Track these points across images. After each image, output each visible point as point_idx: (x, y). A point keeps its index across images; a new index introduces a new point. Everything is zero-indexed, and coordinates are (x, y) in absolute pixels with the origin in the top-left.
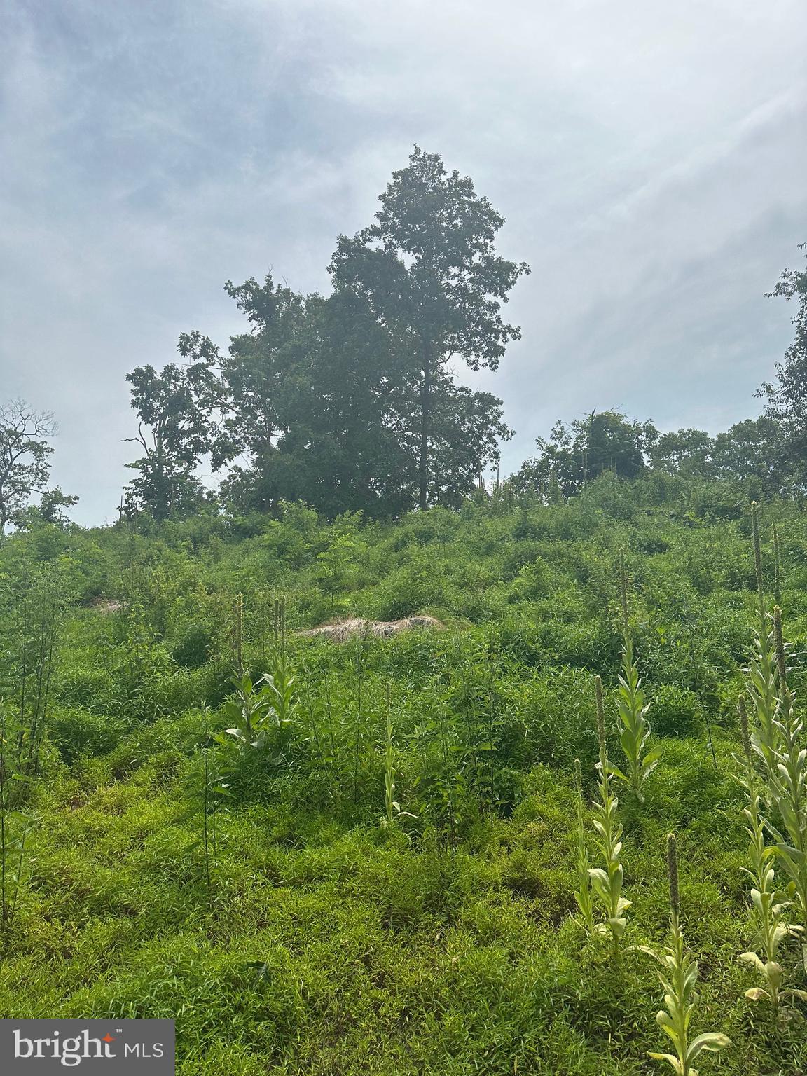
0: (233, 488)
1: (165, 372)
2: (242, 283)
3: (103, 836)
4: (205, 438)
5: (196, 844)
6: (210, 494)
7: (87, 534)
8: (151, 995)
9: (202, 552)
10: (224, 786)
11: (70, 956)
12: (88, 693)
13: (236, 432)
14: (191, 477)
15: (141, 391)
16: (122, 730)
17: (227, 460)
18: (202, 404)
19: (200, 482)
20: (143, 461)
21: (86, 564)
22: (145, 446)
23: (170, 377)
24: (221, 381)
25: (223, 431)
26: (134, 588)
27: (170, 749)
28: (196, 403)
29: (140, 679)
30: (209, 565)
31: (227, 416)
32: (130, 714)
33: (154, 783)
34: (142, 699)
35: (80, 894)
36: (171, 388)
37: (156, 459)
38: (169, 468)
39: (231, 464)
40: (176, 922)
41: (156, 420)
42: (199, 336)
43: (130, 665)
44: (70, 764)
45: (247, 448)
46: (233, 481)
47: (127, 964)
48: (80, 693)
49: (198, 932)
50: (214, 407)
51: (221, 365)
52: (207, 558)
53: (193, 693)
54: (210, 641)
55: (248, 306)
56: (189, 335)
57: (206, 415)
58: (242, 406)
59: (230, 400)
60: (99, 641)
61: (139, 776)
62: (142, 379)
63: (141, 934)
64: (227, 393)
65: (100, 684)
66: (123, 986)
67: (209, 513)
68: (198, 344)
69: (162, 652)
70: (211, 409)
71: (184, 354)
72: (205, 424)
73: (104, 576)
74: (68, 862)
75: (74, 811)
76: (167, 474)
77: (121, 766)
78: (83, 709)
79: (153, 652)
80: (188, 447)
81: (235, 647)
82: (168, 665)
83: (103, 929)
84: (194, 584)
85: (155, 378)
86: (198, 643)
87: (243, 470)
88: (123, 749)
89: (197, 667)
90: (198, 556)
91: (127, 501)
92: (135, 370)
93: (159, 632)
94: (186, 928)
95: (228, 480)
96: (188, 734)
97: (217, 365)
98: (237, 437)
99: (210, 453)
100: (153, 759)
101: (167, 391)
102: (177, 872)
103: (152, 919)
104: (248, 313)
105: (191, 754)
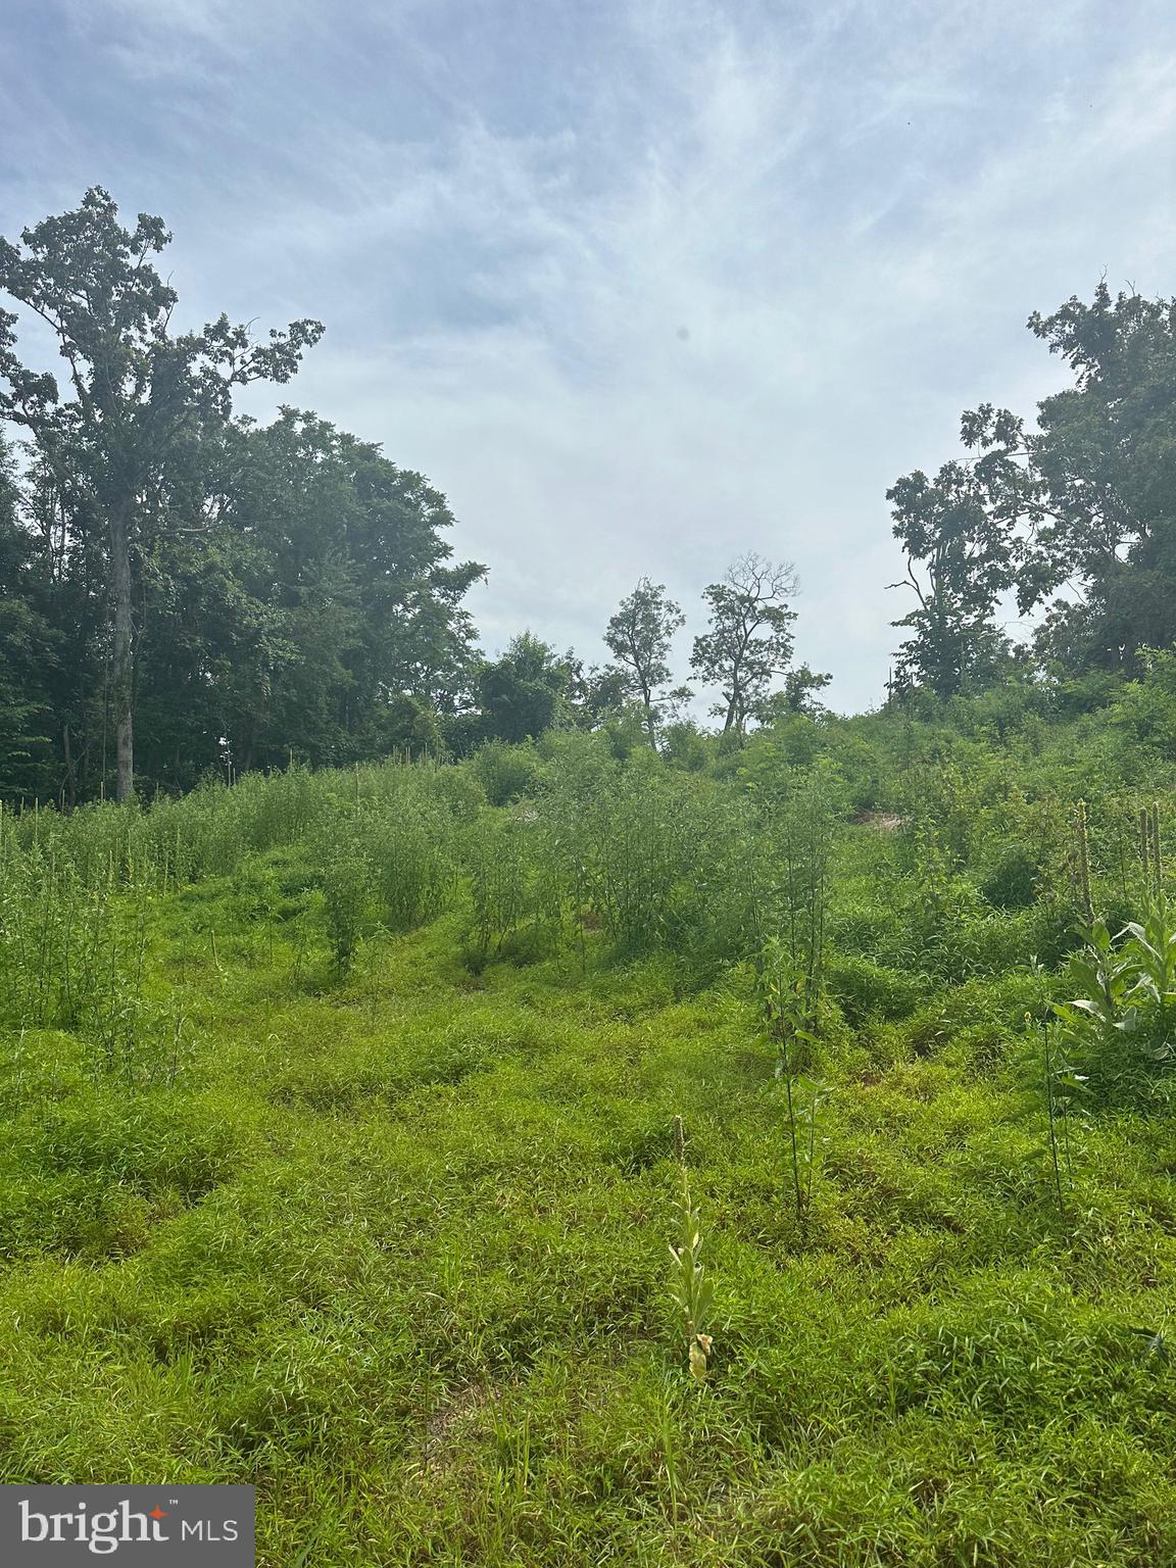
0: (1055, 637)
1: (942, 476)
2: (1055, 311)
3: (908, 1126)
4: (1007, 566)
5: (1039, 1154)
6: (1019, 650)
7: (846, 725)
8: (993, 1334)
9: (1013, 740)
10: (1077, 1077)
11: (880, 1265)
12: (870, 937)
13: (1057, 547)
14: (990, 628)
15: (907, 512)
16: (920, 990)
17: (1042, 595)
18: (1000, 513)
19: (1002, 632)
20: (917, 613)
21: (849, 766)
22: (918, 591)
23: (950, 482)
24: (1029, 473)
25: (1034, 550)
26: (919, 796)
27: (990, 1021)
28: (990, 514)
29: (938, 921)
30: (1025, 759)
31: (1041, 525)
32: (929, 969)
33: (972, 1065)
34: (944, 949)
35: (887, 1193)
36: (951, 498)
37: (936, 609)
38: (955, 619)
39: (1049, 600)
40: (1019, 1251)
41: (931, 549)
42: (991, 410)
43: (923, 902)
44: (857, 1028)
45: (1077, 570)
46: (1055, 625)
47: (956, 1291)
48: (861, 936)
49: (1052, 1271)
50: (1019, 515)
51: (1028, 447)
52: (1022, 748)
53: (1017, 946)
54: (1035, 872)
55: (1068, 344)
56: (976, 412)
57: (1007, 528)
58: (1064, 505)
59: (1045, 499)
60: (877, 869)
61: (950, 1052)
62: (910, 495)
63: (971, 1257)
64: (1038, 488)
65: (885, 926)
66: (953, 1315)
67: (1020, 680)
68: (990, 422)
69: (967, 886)
70: (1014, 518)
71: (969, 444)
72: (1006, 544)
73: (875, 782)
74: (867, 1151)
75: (867, 1089)
76: (952, 629)
77: (923, 1038)
78: (865, 957)
79: (954, 886)
80: (979, 583)
81: (1077, 882)
82: (977, 904)
83: (919, 1242)
84: (1006, 789)
85: (927, 488)
86: (1018, 873)
87: (1071, 604)
88: (923, 1016)
89: (1020, 909)
90: (1006, 746)
91: (897, 673)
92: (898, 482)
93: (960, 858)
94: (1034, 1263)
95: (1047, 624)
96: (1015, 1002)
97: (1022, 449)
98: (1059, 555)
99: (1015, 587)
100: (966, 1033)
101: (945, 503)
102: (1014, 1187)
103: (984, 1242)
104: (1070, 355)
105: (1021, 1030)
